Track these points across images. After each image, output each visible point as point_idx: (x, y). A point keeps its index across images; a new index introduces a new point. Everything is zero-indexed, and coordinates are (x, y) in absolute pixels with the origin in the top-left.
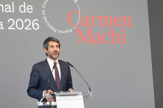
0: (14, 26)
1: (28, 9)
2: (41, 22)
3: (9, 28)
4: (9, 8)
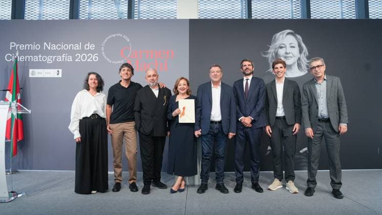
0: (80, 59)
1: (91, 46)
2: (100, 56)
3: (76, 60)
4: (77, 47)
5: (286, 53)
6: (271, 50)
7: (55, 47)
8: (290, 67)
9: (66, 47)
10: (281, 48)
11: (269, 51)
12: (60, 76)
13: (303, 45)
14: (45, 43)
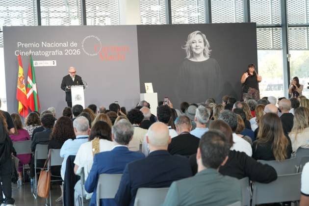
0: (68, 53)
1: (75, 45)
2: (81, 51)
3: (65, 54)
4: (65, 45)
5: (197, 46)
6: (188, 45)
7: (49, 45)
8: (198, 55)
9: (57, 45)
10: (193, 43)
11: (186, 45)
12: (55, 65)
13: (206, 40)
14: (43, 43)
